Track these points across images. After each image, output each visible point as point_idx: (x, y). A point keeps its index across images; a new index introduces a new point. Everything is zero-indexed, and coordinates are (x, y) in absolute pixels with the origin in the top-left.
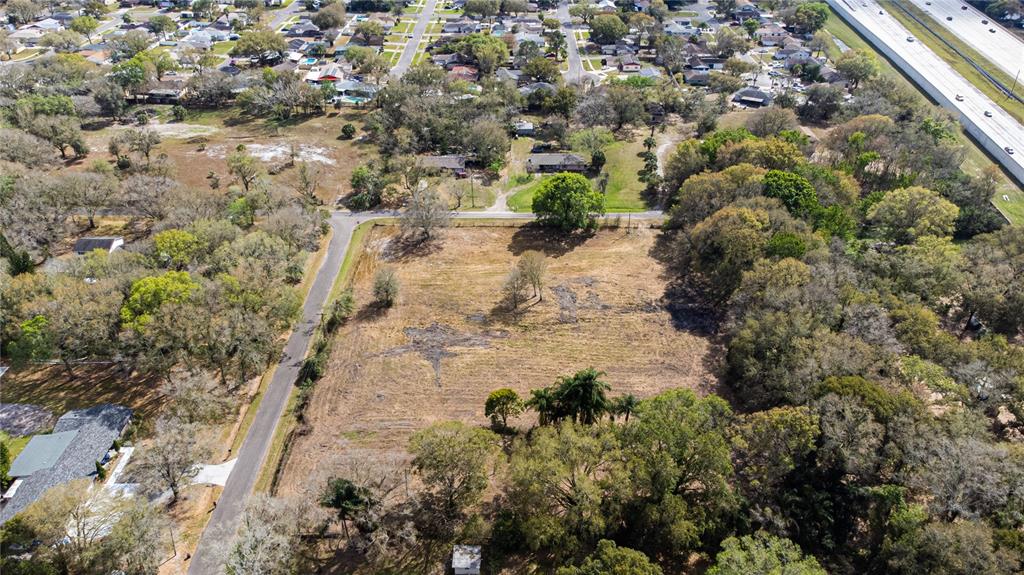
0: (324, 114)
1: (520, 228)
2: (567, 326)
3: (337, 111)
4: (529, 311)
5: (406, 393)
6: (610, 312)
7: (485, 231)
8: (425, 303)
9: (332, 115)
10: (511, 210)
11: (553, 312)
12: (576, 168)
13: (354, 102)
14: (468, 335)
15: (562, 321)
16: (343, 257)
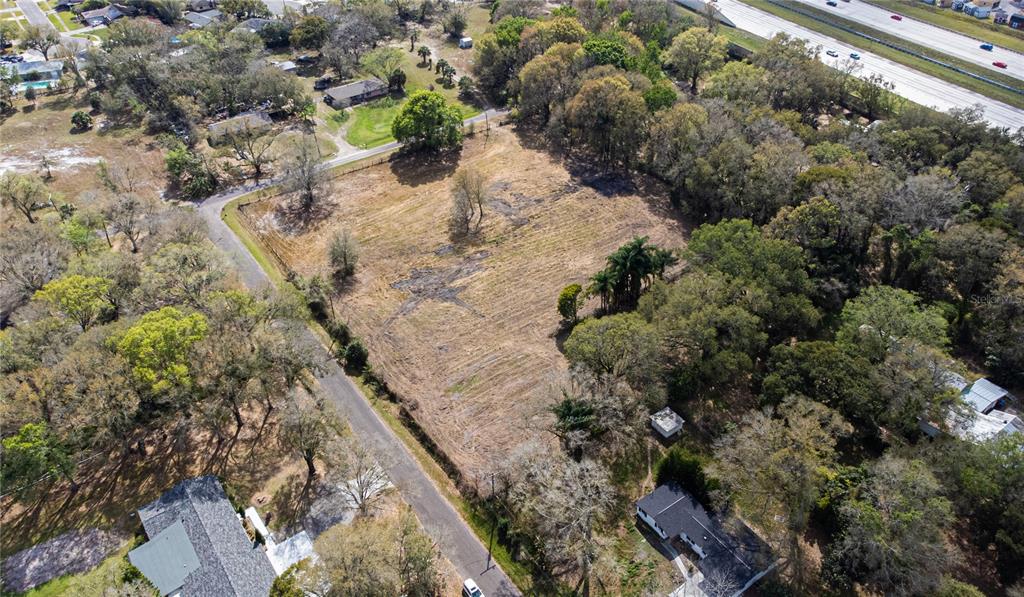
0: (15, 111)
1: (389, 161)
2: (525, 227)
3: (32, 103)
4: (482, 228)
5: (461, 335)
6: (547, 203)
7: (360, 175)
8: (381, 257)
9: (28, 109)
10: (361, 149)
11: (502, 222)
12: (379, 93)
13: (45, 87)
14: (455, 267)
15: (518, 225)
16: (244, 249)
